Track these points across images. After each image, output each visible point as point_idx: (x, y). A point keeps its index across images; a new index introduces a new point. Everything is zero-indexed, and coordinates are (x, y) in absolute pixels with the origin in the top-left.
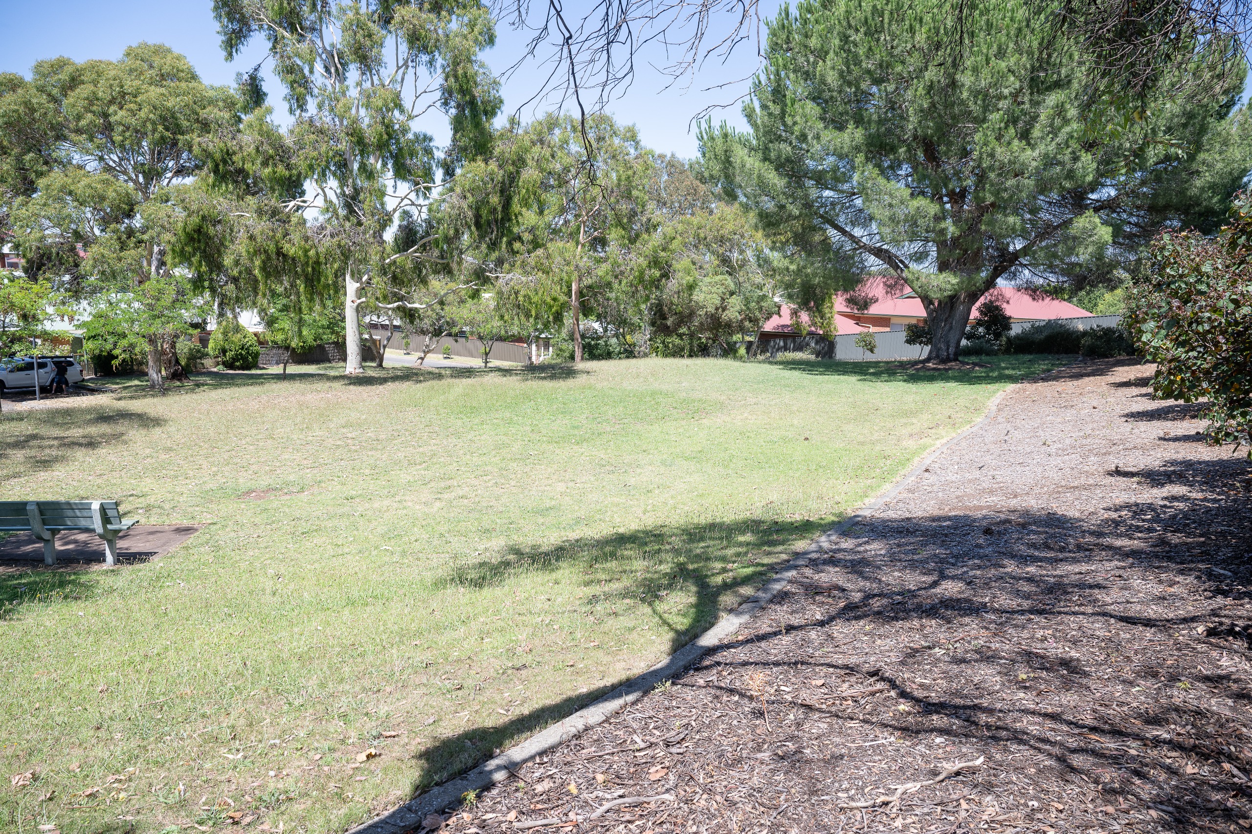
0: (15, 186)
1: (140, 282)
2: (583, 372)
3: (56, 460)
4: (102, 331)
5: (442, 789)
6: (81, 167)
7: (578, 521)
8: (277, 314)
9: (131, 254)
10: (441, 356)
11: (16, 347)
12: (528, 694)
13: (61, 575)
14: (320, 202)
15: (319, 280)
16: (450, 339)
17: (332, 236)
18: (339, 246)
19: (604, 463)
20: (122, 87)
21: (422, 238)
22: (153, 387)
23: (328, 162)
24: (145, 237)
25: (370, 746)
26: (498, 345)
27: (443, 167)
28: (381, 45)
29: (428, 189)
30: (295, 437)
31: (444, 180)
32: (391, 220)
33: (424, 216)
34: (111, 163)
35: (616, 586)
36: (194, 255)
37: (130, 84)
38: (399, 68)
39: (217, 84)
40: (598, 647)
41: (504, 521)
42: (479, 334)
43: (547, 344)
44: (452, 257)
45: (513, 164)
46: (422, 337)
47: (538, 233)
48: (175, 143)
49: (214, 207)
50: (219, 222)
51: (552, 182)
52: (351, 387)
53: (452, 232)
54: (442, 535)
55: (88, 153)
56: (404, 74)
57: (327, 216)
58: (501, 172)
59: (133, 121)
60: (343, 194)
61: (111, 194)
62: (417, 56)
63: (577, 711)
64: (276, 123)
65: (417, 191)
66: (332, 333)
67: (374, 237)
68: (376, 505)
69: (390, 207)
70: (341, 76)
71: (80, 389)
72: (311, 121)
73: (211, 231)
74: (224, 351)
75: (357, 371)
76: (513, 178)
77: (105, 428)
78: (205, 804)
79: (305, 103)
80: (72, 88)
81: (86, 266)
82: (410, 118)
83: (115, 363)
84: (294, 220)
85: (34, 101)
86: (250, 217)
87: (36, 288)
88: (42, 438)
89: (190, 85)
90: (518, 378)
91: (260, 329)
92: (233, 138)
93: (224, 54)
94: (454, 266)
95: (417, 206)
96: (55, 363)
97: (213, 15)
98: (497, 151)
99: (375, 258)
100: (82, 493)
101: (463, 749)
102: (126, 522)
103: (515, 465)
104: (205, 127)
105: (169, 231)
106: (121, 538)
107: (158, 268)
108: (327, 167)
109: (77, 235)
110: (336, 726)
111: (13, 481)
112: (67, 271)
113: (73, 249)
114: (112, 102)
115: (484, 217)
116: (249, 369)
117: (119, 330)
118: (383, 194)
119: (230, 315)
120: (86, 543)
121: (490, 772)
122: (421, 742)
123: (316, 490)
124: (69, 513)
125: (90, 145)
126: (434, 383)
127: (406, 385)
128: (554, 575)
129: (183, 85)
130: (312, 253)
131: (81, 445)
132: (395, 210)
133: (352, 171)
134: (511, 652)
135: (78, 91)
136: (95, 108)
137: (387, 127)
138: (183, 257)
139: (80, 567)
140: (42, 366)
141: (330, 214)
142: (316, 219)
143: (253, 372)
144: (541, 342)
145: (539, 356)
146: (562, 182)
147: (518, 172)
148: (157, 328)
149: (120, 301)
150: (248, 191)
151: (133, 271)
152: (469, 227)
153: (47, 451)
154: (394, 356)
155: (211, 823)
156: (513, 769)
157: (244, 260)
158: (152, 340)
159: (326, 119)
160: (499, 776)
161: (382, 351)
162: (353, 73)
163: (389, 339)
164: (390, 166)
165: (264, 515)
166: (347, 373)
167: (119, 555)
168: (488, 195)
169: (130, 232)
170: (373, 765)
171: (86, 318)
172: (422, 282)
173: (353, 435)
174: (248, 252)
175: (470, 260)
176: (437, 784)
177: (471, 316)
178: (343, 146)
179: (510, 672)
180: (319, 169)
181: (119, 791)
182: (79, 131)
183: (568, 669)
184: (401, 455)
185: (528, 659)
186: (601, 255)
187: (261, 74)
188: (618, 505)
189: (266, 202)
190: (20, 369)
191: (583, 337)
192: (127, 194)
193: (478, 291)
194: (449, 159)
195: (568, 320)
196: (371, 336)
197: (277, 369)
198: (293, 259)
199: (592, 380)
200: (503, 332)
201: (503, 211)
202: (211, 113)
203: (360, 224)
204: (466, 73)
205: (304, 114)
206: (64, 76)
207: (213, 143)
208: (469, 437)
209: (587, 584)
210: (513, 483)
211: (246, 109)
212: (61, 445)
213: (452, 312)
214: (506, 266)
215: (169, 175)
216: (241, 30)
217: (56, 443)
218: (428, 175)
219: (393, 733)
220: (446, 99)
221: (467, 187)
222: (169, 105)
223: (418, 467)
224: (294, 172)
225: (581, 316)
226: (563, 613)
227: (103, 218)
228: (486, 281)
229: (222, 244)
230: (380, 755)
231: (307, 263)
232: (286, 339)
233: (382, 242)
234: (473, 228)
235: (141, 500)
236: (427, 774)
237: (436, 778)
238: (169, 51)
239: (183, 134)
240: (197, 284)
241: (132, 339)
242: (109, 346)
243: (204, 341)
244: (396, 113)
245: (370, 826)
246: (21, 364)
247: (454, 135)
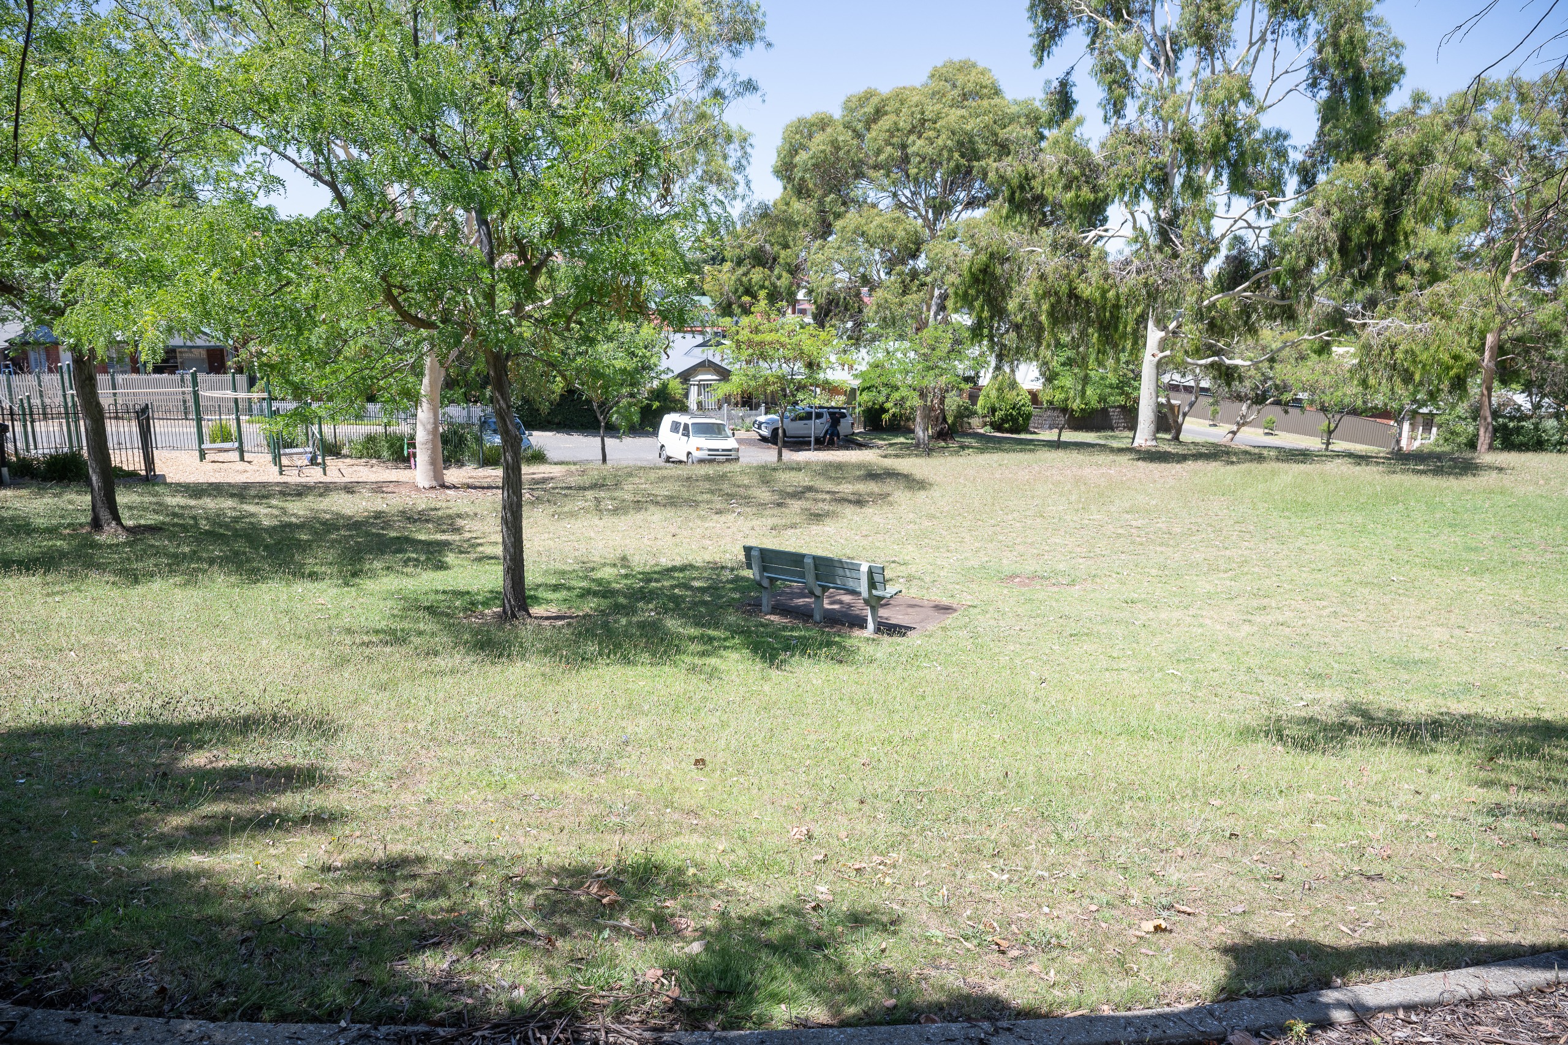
0: (814, 229)
1: (918, 329)
2: (1490, 467)
3: (827, 514)
4: (877, 382)
5: (1256, 1004)
6: (874, 206)
7: (1468, 688)
8: (1058, 369)
9: (912, 298)
10: (1261, 431)
11: (800, 396)
12: (1385, 917)
13: (829, 633)
14: (1128, 231)
15: (1116, 329)
16: (1278, 409)
17: (1138, 272)
18: (1146, 285)
19: (1519, 608)
20: (923, 113)
21: (1257, 271)
22: (917, 446)
23: (1144, 180)
24: (929, 279)
25: (1158, 916)
26: (1348, 420)
27: (1299, 172)
28: (1232, 18)
29: (1274, 204)
30: (1068, 518)
31: (1299, 192)
32: (1217, 249)
33: (1263, 242)
34: (904, 200)
35: (1536, 798)
36: (976, 299)
37: (930, 111)
38: (1252, 44)
39: (1020, 97)
40: (1506, 882)
41: (1344, 667)
42: (1322, 404)
43: (1428, 422)
44: (1298, 297)
45: (1412, 159)
46: (1237, 404)
47: (1437, 260)
48: (969, 171)
49: (1005, 243)
50: (1008, 259)
51: (1471, 181)
52: (1140, 463)
53: (1302, 262)
54: (1249, 669)
55: (883, 190)
56: (1258, 51)
57: (1135, 247)
58: (1391, 173)
59: (930, 151)
60: (1158, 218)
61: (900, 233)
62: (1280, 24)
63: (1467, 965)
64: (1086, 137)
65: (1258, 209)
66: (1121, 394)
67: (1192, 273)
68: (1163, 615)
69: (1216, 233)
70: (1171, 68)
71: (849, 443)
72: (1129, 129)
73: (998, 271)
74: (993, 410)
75: (1149, 443)
76: (1407, 182)
77: (873, 487)
78: (969, 918)
79: (1124, 105)
80: (875, 121)
81: (869, 311)
82: (1261, 109)
83: (886, 417)
84: (1094, 254)
85: (840, 138)
86: (1042, 253)
87: (823, 335)
88: (817, 491)
89: (993, 102)
90: (1381, 468)
91: (1037, 386)
92: (1035, 159)
93: (1034, 59)
94: (1300, 309)
95: (1254, 228)
96: (831, 414)
97: (1027, 15)
98: (1387, 144)
99: (1191, 299)
100: (849, 552)
101: (1286, 961)
102: (891, 589)
103: (1366, 591)
104: (1004, 149)
105: (954, 272)
106: (883, 606)
107: (936, 314)
108: (1142, 186)
109: (865, 280)
110: (1115, 878)
111: (790, 532)
112: (851, 316)
113: (858, 294)
114: (911, 132)
115: (1355, 240)
116: (1018, 432)
117: (893, 381)
118: (1211, 215)
119: (1007, 369)
120: (849, 606)
121: (1328, 1006)
122: (1225, 933)
123: (1089, 585)
124: (840, 572)
125: (886, 182)
126: (1253, 466)
127: (1213, 466)
128: (1425, 760)
129: (985, 103)
130: (1111, 294)
131: (850, 502)
132: (1223, 236)
133: (1172, 188)
134: (1360, 852)
135: (881, 123)
136: (894, 140)
137: (1228, 126)
138: (966, 301)
139: (845, 630)
140: (819, 416)
141: (1139, 245)
142: (1121, 252)
143: (1023, 436)
144: (1420, 419)
145: (1411, 439)
146: (1489, 179)
147: (1418, 172)
148: (930, 381)
149: (896, 350)
150: (1043, 223)
151: (913, 317)
152: (1330, 255)
153: (820, 505)
154: (1195, 427)
155: (975, 942)
156: (1363, 1015)
157: (1031, 303)
158: (923, 395)
159: (1149, 123)
160: (1341, 1016)
161: (1180, 419)
162: (1189, 60)
163: (1191, 405)
164: (1225, 178)
165: (1028, 606)
166: (1136, 444)
167: (880, 624)
168: (1364, 208)
169: (914, 274)
170: (1162, 939)
171: (863, 367)
172: (1249, 330)
173: (1139, 523)
174: (1036, 294)
175: (1324, 301)
176: (1248, 995)
177: (1312, 378)
178: (1165, 158)
179: (1356, 878)
180: (1133, 189)
181: (885, 875)
182: (876, 167)
183: (1453, 901)
184: (1198, 557)
185: (1386, 869)
186: (1547, 290)
187: (1073, 78)
188: (1542, 676)
189: (1063, 233)
190: (801, 419)
191: (1495, 414)
192: (916, 232)
193: (1328, 343)
194: (1309, 162)
195: (1475, 387)
196: (1168, 401)
197: (1051, 435)
198: (1087, 302)
199: (1507, 480)
200: (1359, 403)
201: (1385, 230)
202: (1012, 132)
203: (1175, 255)
204: (1351, 38)
205: (1120, 121)
206: (869, 109)
207: (1011, 167)
208: (1298, 544)
209: (1487, 784)
210: (1362, 616)
211: (1051, 123)
212: (832, 500)
213: (1283, 372)
214: (1381, 308)
215: (959, 208)
216: (1056, 28)
217: (828, 497)
218: (1276, 185)
219: (1189, 910)
220: (1315, 79)
221: (1334, 198)
222: (969, 128)
223: (1222, 575)
224: (1101, 195)
225: (1496, 383)
226: (1445, 817)
227: (890, 259)
228: (1347, 329)
229: (1008, 286)
230: (1171, 931)
231: (1104, 308)
232: (1067, 399)
233: (1201, 280)
234: (1336, 256)
235: (903, 568)
236: (1236, 976)
237: (1249, 986)
238: (974, 66)
239: (978, 160)
240: (976, 332)
241: (904, 392)
242: (881, 399)
243: (973, 398)
244: (1242, 105)
245: (1160, 1016)
246: (802, 413)
247: (1322, 127)
